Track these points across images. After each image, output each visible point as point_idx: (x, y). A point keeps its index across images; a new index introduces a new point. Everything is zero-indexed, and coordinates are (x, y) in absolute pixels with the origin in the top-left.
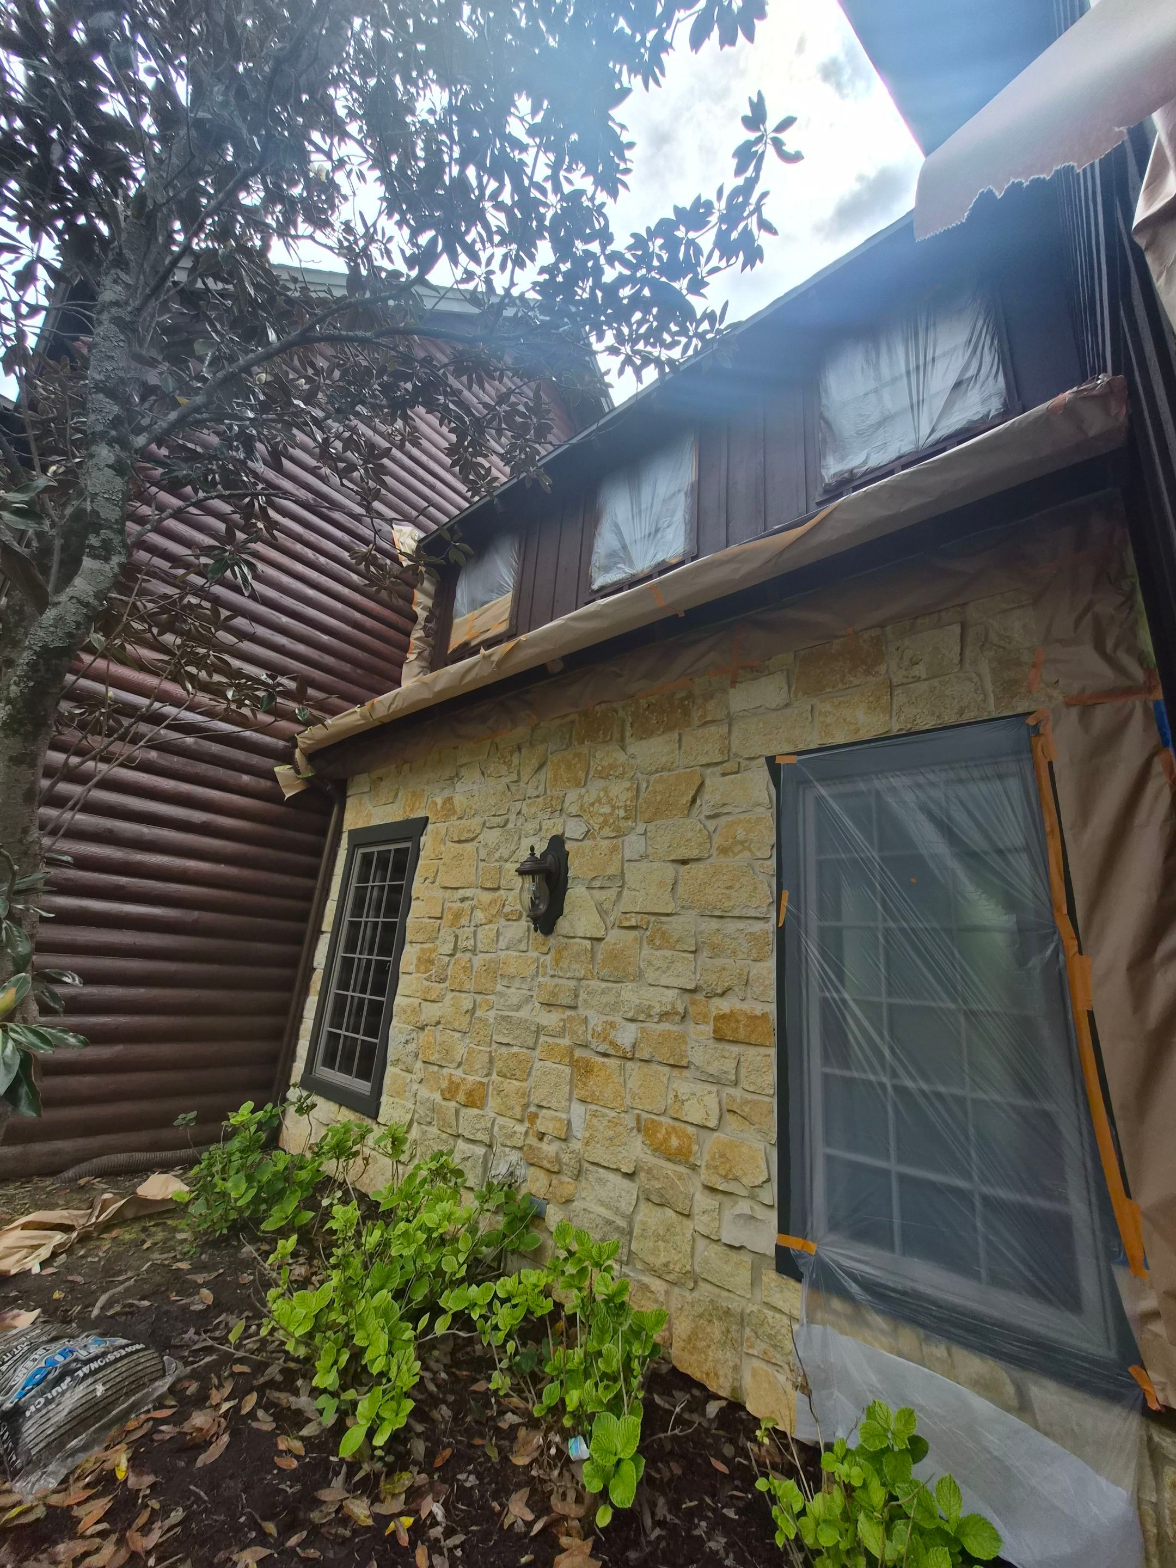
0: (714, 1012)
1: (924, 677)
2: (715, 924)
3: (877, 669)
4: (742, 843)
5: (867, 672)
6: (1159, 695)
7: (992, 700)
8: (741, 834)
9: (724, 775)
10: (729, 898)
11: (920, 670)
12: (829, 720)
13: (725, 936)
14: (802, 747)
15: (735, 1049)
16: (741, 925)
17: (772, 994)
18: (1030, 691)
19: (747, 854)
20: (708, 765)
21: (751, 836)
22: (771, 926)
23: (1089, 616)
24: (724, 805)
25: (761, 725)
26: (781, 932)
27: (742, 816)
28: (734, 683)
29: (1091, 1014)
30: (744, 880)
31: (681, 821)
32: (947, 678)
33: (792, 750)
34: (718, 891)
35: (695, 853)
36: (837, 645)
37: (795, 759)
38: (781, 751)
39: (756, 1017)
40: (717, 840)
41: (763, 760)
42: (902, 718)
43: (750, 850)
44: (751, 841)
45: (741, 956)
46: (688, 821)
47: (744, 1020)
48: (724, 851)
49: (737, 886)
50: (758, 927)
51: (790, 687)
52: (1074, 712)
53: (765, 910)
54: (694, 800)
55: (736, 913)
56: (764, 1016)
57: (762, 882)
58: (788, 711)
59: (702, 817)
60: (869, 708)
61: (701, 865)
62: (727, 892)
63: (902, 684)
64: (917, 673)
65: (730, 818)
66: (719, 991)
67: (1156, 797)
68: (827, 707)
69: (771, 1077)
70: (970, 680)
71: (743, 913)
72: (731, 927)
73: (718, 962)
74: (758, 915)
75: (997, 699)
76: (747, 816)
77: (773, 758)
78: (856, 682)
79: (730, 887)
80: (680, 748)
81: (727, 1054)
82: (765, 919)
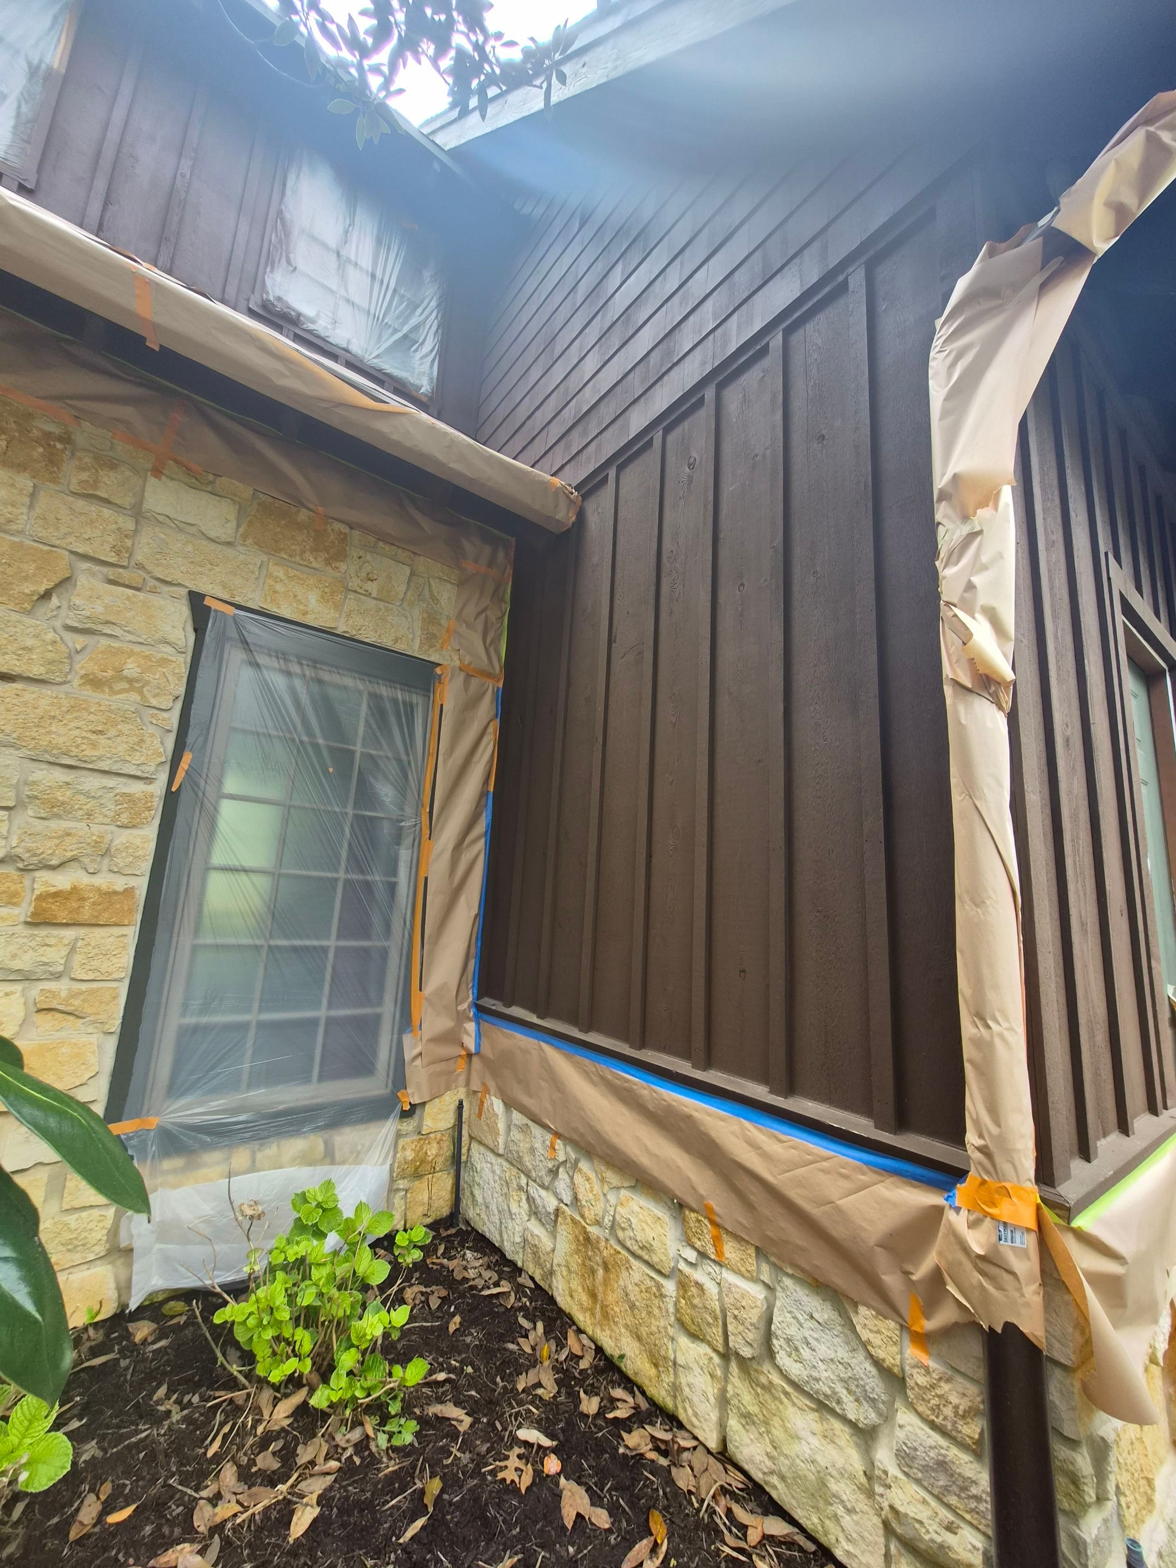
0: (39, 889)
1: (374, 595)
2: (60, 775)
3: (338, 564)
4: (130, 681)
5: (328, 562)
6: (501, 685)
7: (417, 642)
8: (131, 668)
9: (112, 582)
10: (94, 745)
11: (373, 587)
12: (278, 587)
13: (80, 792)
14: (238, 600)
15: (69, 934)
16: (111, 782)
17: (146, 866)
18: (442, 648)
19: (135, 697)
20: (86, 557)
21: (148, 676)
22: (158, 788)
23: (484, 615)
24: (107, 622)
25: (190, 548)
26: (171, 799)
27: (137, 648)
28: (157, 472)
29: (426, 879)
30: (125, 728)
31: (15, 617)
32: (390, 606)
33: (226, 597)
34: (77, 732)
35: (37, 670)
36: (303, 515)
37: (231, 610)
38: (212, 592)
39: (115, 893)
40: (83, 665)
41: (184, 592)
42: (350, 622)
43: (141, 692)
44: (147, 683)
45: (101, 819)
46: (29, 621)
47: (94, 897)
48: (94, 682)
49: (112, 732)
50: (137, 788)
51: (238, 526)
52: (462, 676)
53: (152, 769)
54: (46, 595)
55: (105, 765)
56: (129, 892)
57: (152, 736)
58: (230, 552)
59: (58, 624)
60: (322, 597)
61: (48, 691)
62: (94, 737)
63: (355, 592)
64: (369, 589)
65: (116, 644)
66: (54, 862)
67: (486, 747)
68: (279, 572)
69: (127, 959)
70: (406, 617)
71: (115, 768)
72: (92, 783)
73: (57, 825)
74: (139, 774)
75: (421, 643)
76: (146, 651)
77: (203, 596)
78: (314, 565)
79: (101, 732)
80: (31, 506)
81: (52, 941)
82: (148, 780)
